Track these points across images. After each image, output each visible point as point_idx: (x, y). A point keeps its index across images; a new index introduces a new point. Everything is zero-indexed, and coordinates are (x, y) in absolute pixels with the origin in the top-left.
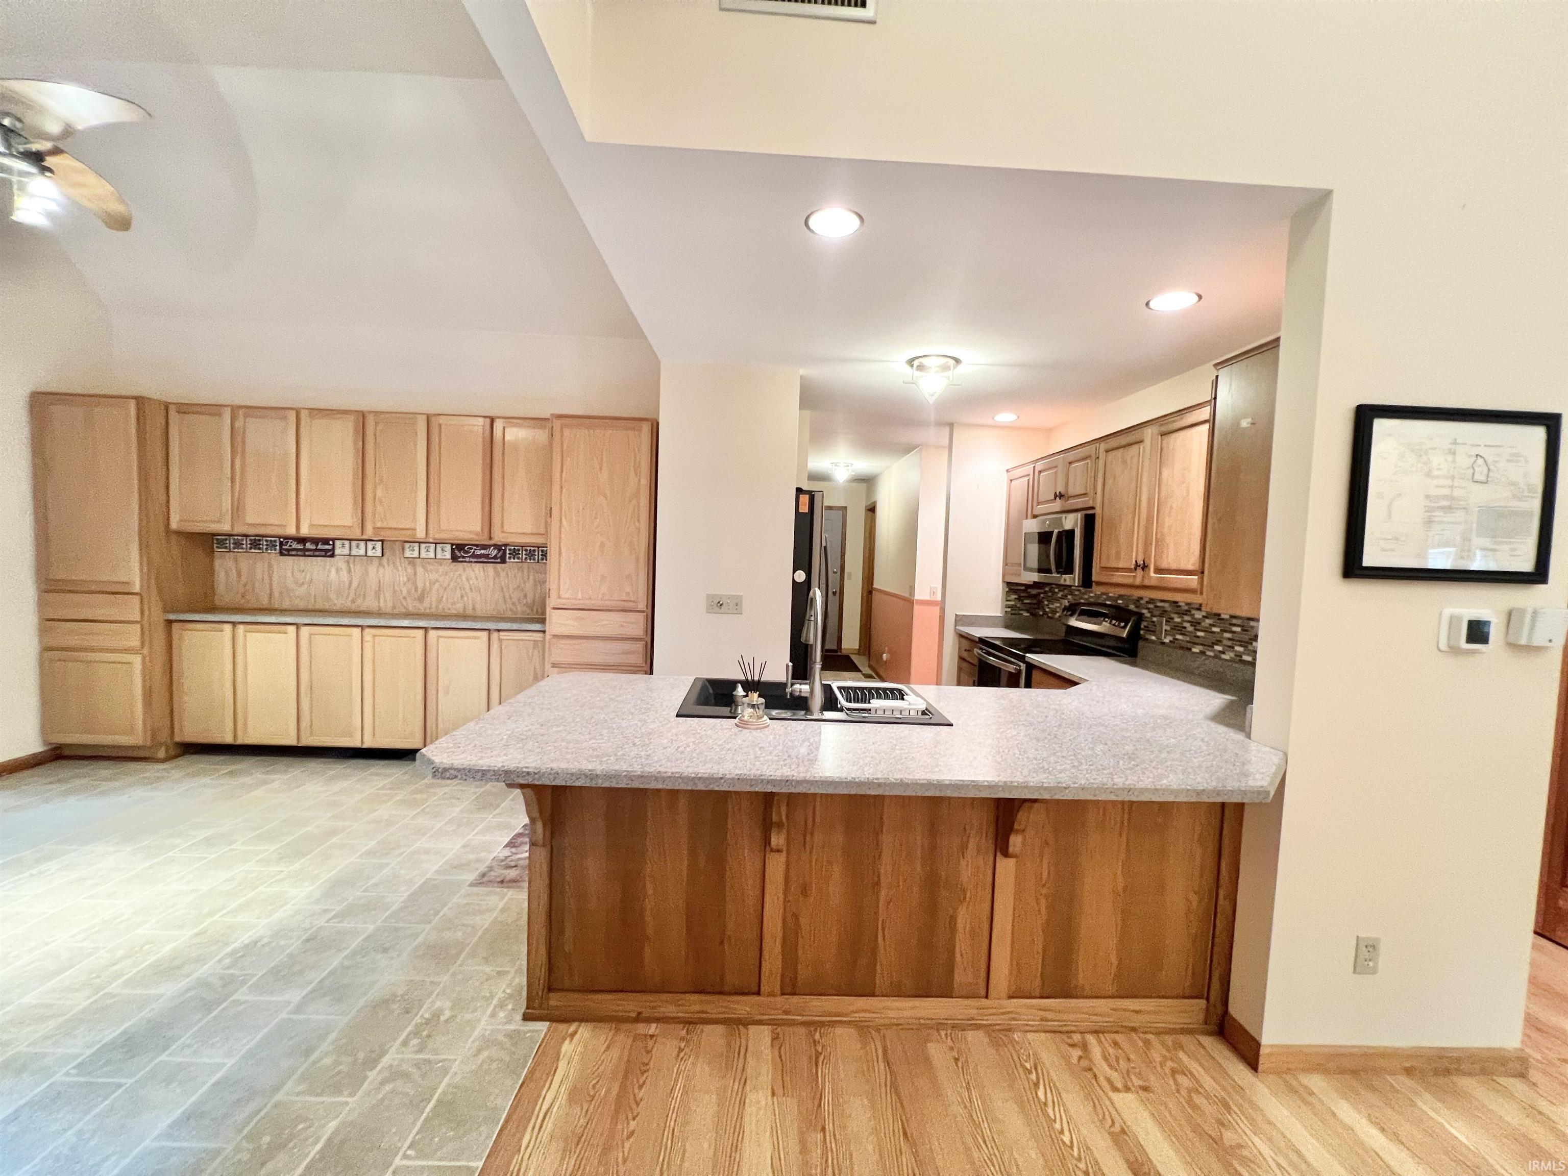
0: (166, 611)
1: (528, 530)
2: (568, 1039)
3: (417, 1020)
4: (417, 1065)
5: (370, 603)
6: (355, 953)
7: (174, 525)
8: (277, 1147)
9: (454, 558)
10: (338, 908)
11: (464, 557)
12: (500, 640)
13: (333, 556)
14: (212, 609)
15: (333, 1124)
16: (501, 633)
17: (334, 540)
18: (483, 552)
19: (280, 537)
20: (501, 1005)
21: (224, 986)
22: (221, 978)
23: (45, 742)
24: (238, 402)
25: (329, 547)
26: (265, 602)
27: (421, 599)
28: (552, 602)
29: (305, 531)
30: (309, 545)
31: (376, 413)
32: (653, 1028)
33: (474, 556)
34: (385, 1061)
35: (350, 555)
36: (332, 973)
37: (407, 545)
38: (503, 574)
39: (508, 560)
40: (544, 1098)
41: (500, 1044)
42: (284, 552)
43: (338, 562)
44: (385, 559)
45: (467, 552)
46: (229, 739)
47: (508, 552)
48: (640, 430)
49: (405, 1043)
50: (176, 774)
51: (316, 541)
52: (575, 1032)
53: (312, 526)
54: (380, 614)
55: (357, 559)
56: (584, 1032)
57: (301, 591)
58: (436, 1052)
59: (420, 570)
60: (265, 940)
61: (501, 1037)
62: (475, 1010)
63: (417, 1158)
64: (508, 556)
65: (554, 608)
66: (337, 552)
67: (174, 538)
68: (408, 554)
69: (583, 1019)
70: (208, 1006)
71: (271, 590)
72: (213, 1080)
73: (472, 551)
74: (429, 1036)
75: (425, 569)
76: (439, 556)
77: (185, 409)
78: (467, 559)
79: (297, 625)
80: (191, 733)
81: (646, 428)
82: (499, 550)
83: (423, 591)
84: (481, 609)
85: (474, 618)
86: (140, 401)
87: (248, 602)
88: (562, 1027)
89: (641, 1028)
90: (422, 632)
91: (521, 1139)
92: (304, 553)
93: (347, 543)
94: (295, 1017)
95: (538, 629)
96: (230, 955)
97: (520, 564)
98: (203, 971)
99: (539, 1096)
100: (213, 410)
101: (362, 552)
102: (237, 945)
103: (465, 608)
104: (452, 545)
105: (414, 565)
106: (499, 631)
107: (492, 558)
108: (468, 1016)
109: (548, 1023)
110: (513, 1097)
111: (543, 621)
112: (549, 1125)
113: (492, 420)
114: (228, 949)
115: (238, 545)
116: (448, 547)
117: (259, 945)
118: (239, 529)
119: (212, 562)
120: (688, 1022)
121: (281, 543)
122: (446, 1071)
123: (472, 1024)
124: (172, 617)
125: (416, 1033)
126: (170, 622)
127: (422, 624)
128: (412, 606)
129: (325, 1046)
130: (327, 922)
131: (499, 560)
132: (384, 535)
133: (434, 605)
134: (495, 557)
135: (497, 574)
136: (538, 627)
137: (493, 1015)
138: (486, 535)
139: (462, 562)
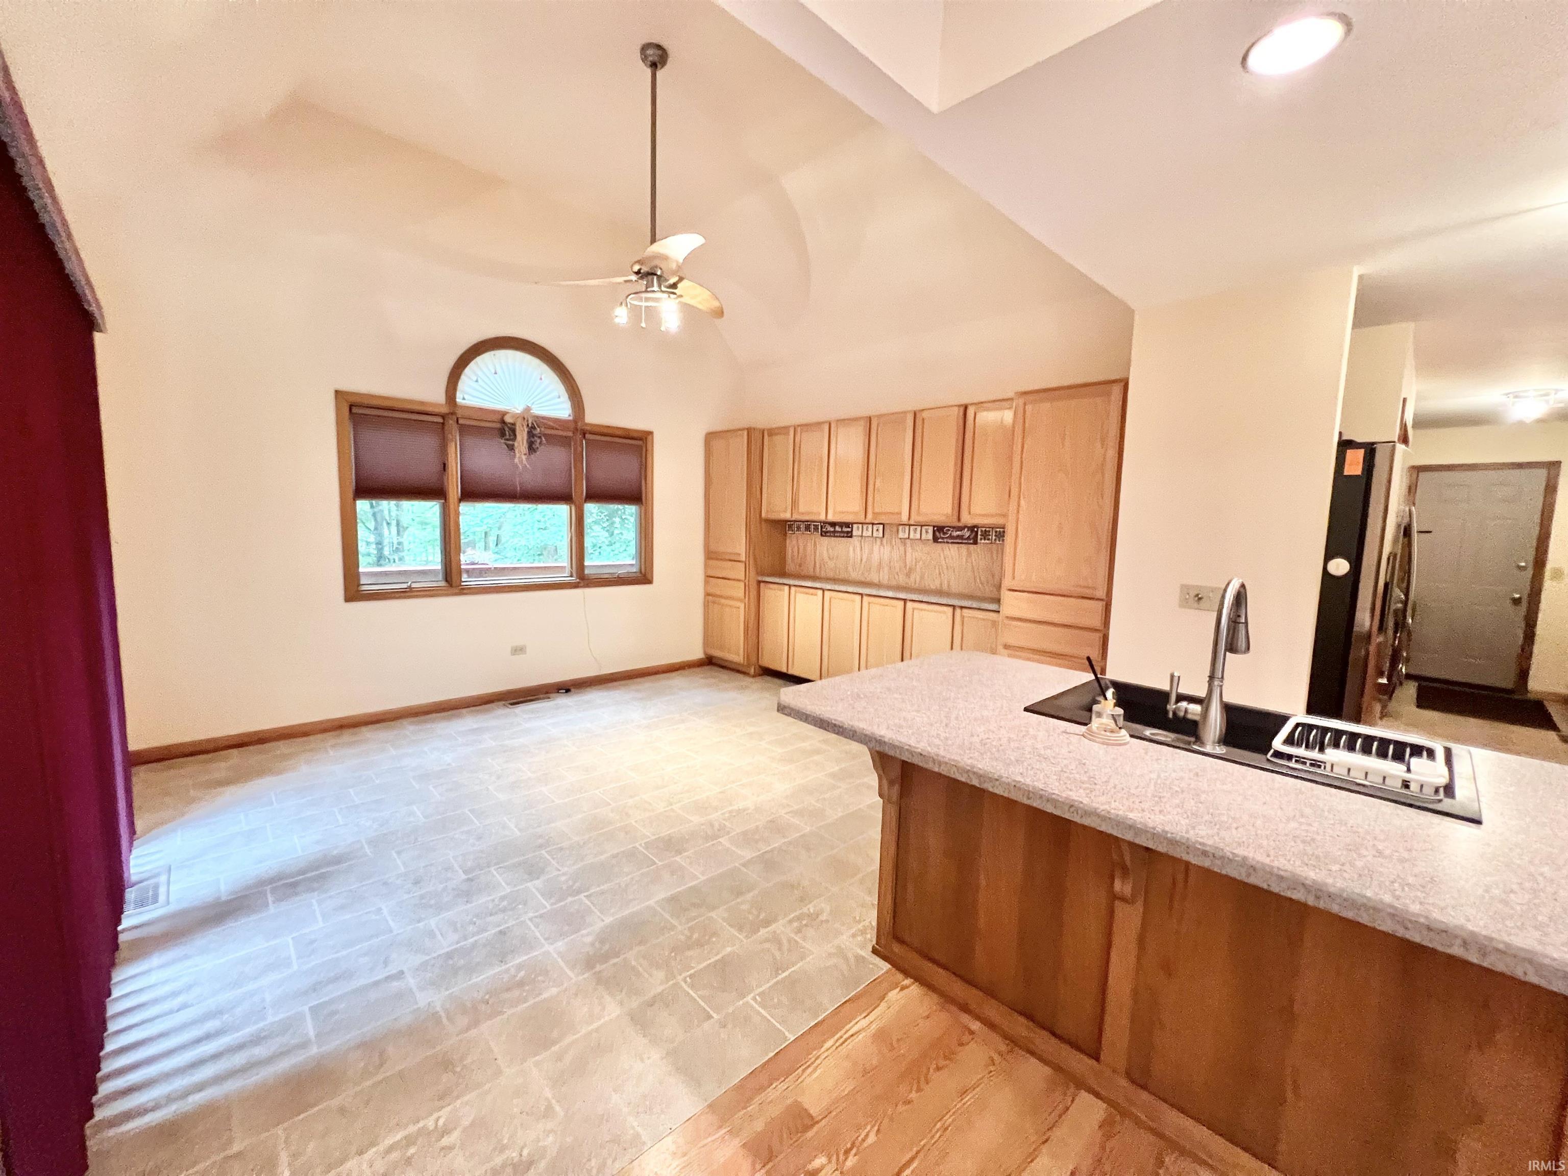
0: (758, 574)
1: (993, 510)
2: (898, 990)
3: (805, 910)
4: (789, 941)
5: (874, 577)
6: (790, 843)
7: (763, 515)
8: (699, 944)
9: (935, 539)
10: (796, 807)
11: (943, 538)
12: (963, 617)
13: (851, 537)
14: (783, 574)
15: (729, 949)
16: (965, 611)
17: (852, 524)
18: (958, 533)
19: (821, 522)
20: (863, 932)
21: (719, 830)
22: (720, 825)
23: (705, 653)
24: (798, 422)
25: (849, 530)
26: (811, 573)
27: (908, 575)
28: (1007, 582)
29: (831, 518)
30: (838, 529)
31: (880, 416)
32: (976, 1026)
33: (951, 537)
34: (773, 927)
35: (862, 536)
36: (772, 851)
37: (901, 528)
38: (974, 556)
39: (979, 541)
40: (856, 1023)
41: (846, 959)
42: (824, 534)
43: (855, 541)
44: (885, 540)
45: (944, 534)
46: (784, 670)
47: (979, 533)
48: (1109, 394)
49: (791, 922)
50: (755, 686)
51: (842, 524)
52: (907, 987)
53: (835, 513)
54: (879, 586)
55: (867, 539)
56: (915, 989)
57: (831, 564)
58: (804, 939)
59: (909, 549)
60: (749, 811)
61: (850, 955)
62: (843, 924)
63: (760, 1004)
64: (979, 537)
65: (1010, 590)
66: (854, 533)
67: (764, 525)
68: (901, 535)
69: (919, 980)
70: (707, 838)
71: (815, 562)
72: (691, 884)
73: (950, 532)
74: (806, 925)
75: (913, 549)
76: (923, 538)
77: (772, 432)
78: (945, 540)
79: (823, 590)
80: (768, 661)
81: (1117, 390)
82: (972, 531)
83: (910, 569)
84: (955, 589)
85: (948, 594)
86: (750, 430)
87: (802, 571)
88: (900, 976)
89: (965, 1018)
90: (902, 603)
91: (824, 1041)
92: (834, 534)
93: (860, 526)
94: (743, 868)
95: (994, 609)
96: (730, 812)
97: (990, 546)
98: (714, 816)
99: (854, 1018)
100: (784, 430)
101: (870, 533)
102: (736, 807)
103: (941, 584)
104: (934, 527)
105: (905, 545)
106: (962, 607)
107: (965, 539)
108: (837, 925)
109: (890, 966)
110: (836, 1006)
111: (998, 601)
112: (850, 1044)
113: (966, 408)
114: (730, 808)
115: (799, 528)
116: (931, 530)
117: (746, 812)
118: (796, 517)
119: (785, 540)
120: (1013, 1041)
121: (821, 527)
122: (802, 958)
123: (838, 933)
124: (760, 578)
125: (799, 918)
126: (759, 582)
127: (902, 595)
128: (902, 580)
129: (749, 896)
130: (786, 813)
131: (971, 541)
132: (883, 519)
133: (918, 582)
134: (968, 538)
135: (969, 554)
136: (993, 607)
137: (854, 936)
138: (956, 517)
139: (941, 542)
